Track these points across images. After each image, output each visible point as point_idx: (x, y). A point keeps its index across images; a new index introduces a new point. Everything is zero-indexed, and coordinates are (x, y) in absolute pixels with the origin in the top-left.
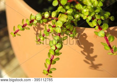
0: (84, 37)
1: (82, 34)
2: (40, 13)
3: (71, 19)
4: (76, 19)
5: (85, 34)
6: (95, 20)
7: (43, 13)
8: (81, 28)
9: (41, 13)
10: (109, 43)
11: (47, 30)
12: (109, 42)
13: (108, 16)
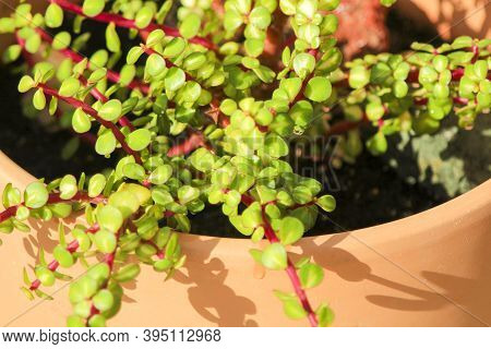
0: (216, 273)
1: (206, 262)
2: (43, 179)
3: (163, 203)
4: (183, 202)
5: (217, 263)
6: (254, 207)
7: (54, 182)
8: (204, 238)
9: (47, 182)
10: (303, 292)
11: (66, 246)
12: (303, 288)
13: (310, 194)
